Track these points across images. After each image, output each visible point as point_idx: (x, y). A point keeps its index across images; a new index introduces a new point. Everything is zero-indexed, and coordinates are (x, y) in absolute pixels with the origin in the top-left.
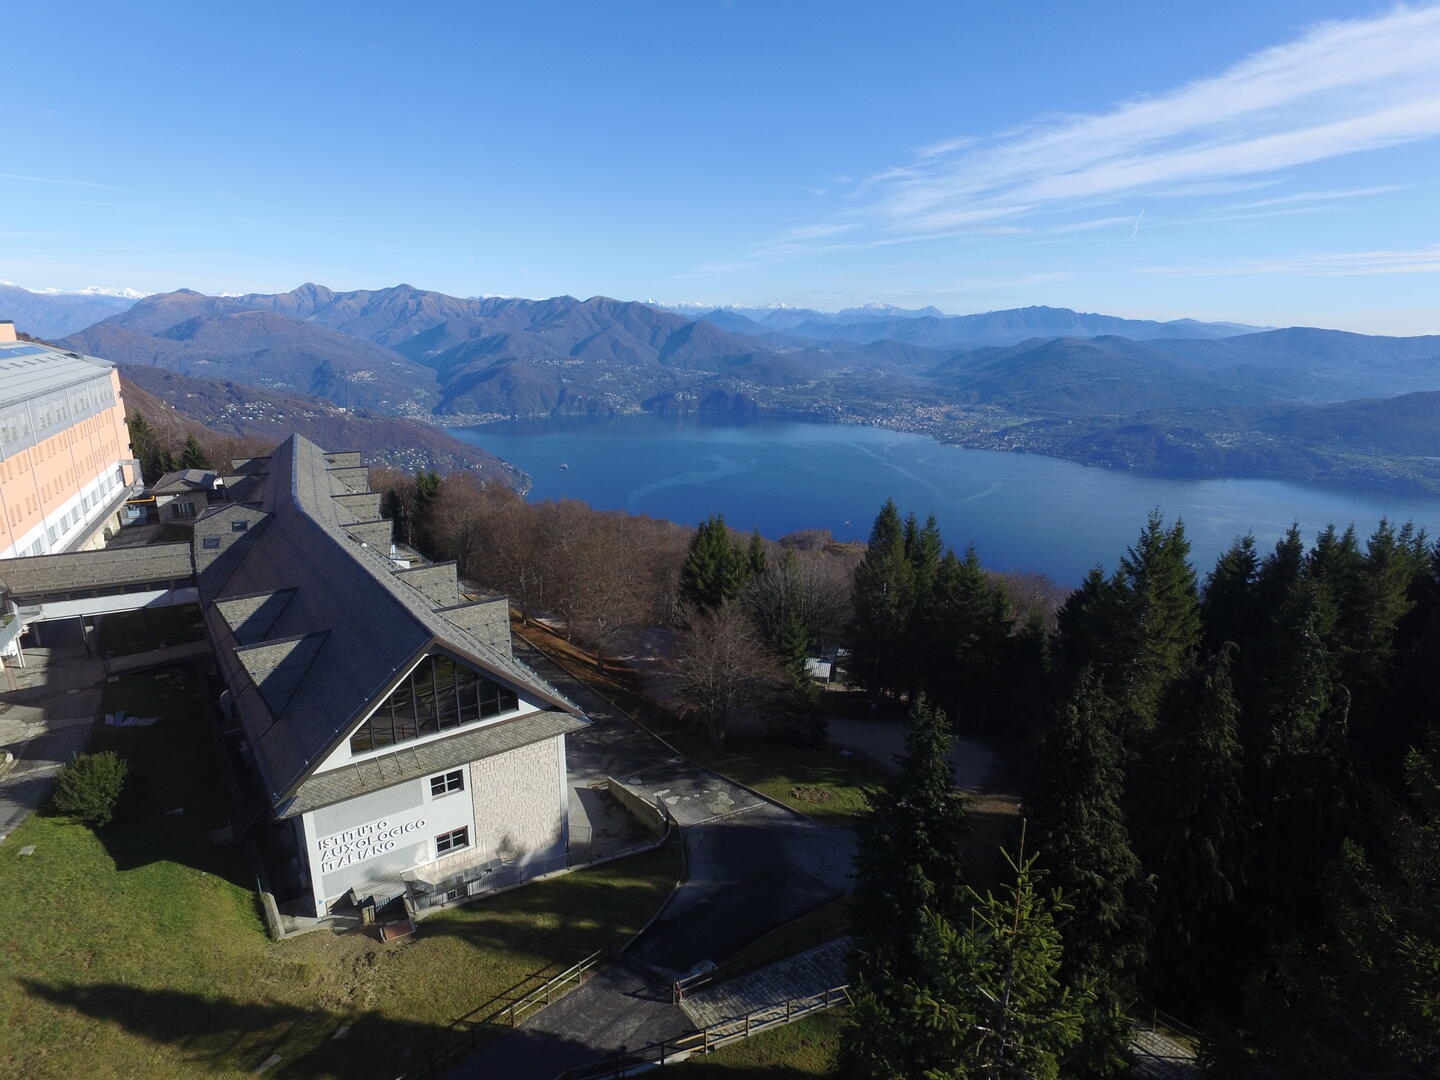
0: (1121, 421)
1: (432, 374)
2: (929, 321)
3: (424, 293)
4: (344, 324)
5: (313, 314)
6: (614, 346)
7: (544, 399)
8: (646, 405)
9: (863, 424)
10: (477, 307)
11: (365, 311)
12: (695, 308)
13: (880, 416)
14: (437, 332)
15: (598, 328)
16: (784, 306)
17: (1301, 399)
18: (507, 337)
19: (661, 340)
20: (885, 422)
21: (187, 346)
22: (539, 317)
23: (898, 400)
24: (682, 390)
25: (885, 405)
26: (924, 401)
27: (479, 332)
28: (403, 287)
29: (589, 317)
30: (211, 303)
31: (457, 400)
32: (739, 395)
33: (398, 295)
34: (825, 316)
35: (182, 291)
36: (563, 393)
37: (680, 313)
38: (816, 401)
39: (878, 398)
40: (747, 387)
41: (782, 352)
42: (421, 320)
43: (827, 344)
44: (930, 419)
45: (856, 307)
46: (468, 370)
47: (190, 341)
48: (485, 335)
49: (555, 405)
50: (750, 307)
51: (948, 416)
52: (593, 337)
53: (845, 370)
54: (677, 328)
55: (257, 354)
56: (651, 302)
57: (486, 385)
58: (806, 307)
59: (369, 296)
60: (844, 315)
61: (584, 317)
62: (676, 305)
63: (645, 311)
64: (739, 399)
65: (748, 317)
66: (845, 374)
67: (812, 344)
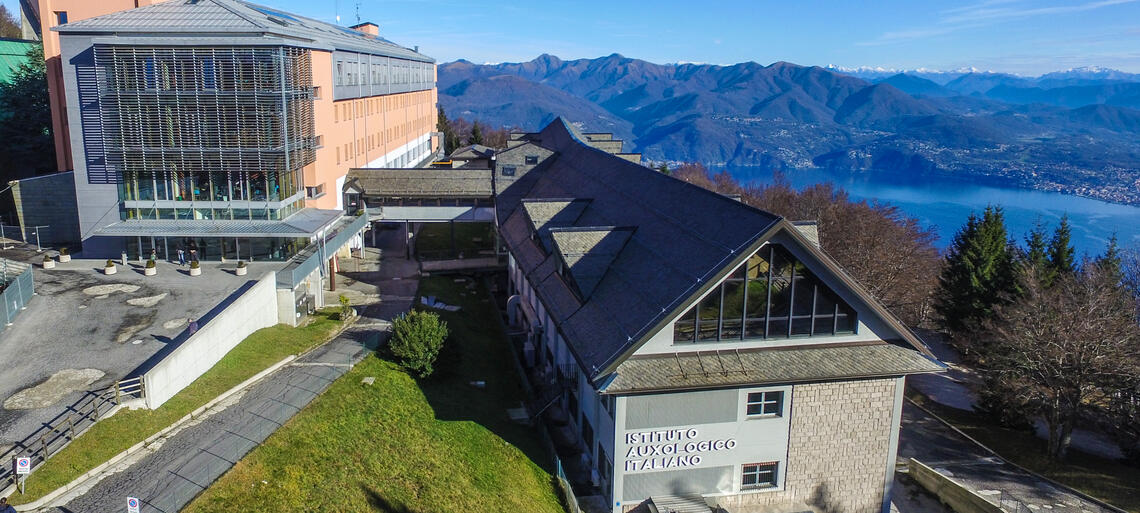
1: (629, 126)
3: (631, 61)
4: (567, 85)
5: (546, 77)
6: (792, 105)
7: (722, 152)
8: (816, 161)
9: (1063, 192)
10: (672, 72)
11: (584, 76)
12: (876, 73)
13: (1087, 185)
14: (638, 92)
15: (777, 90)
16: (974, 70)
18: (695, 96)
19: (839, 102)
20: (1092, 192)
21: (458, 100)
22: (725, 81)
23: (1112, 168)
24: (856, 148)
25: (1093, 174)
27: (672, 92)
28: (615, 56)
29: (770, 80)
30: (477, 69)
31: (648, 148)
32: (917, 156)
33: (610, 62)
34: (1021, 80)
35: (460, 61)
36: (739, 147)
38: (1005, 165)
39: (1085, 165)
40: (928, 149)
41: (969, 115)
42: (625, 83)
43: (1024, 109)
45: (1062, 71)
46: (660, 124)
47: (460, 97)
48: (677, 95)
49: (731, 157)
50: (936, 71)
52: (772, 99)
53: (1044, 135)
54: (856, 90)
55: (504, 107)
56: (831, 67)
57: (673, 137)
59: (588, 63)
60: (1046, 80)
61: (765, 80)
63: (825, 75)
64: (917, 161)
65: (932, 79)
66: (1044, 140)
67: (1005, 108)
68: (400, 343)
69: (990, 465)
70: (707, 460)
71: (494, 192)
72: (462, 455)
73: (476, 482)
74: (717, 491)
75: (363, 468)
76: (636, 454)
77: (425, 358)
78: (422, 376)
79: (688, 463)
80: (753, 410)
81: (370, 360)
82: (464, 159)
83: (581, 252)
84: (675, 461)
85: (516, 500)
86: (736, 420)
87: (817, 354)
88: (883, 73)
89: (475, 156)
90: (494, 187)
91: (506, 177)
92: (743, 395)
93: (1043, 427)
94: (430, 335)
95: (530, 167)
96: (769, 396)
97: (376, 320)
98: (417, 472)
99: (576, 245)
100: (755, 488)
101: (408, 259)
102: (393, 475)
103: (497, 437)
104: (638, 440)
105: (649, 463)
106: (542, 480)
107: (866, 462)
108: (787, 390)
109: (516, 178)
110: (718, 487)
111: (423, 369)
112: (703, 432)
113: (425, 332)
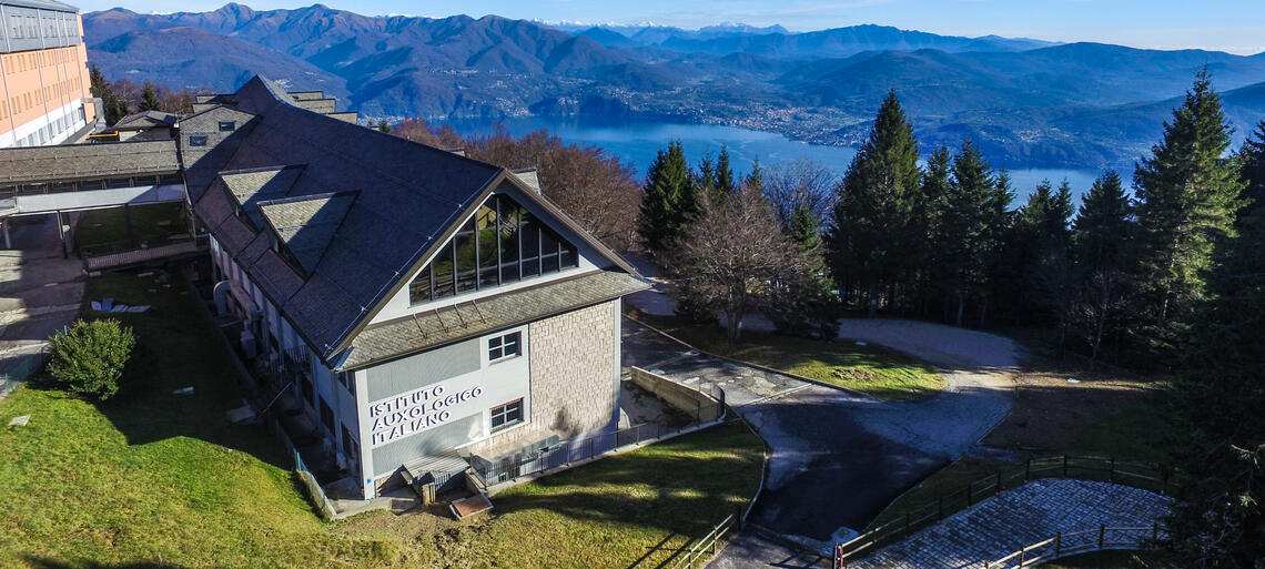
0: (941, 120)
1: (342, 82)
2: (776, 37)
3: (336, 12)
4: (263, 39)
5: (235, 30)
6: (505, 57)
7: (443, 105)
8: (533, 109)
9: (722, 124)
10: (383, 24)
11: (283, 28)
12: (575, 27)
13: (737, 117)
14: (347, 46)
15: (490, 42)
16: (652, 24)
17: (1090, 101)
18: (410, 50)
19: (546, 54)
20: (741, 123)
21: (119, 57)
22: (439, 33)
23: (752, 103)
24: (564, 96)
25: (740, 108)
26: (775, 104)
27: (385, 45)
28: (317, 6)
29: (483, 33)
30: (142, 20)
31: (365, 104)
32: (614, 100)
33: (312, 14)
34: (687, 33)
35: (116, 9)
36: (459, 99)
37: (562, 30)
38: (681, 105)
39: (735, 102)
40: (622, 93)
41: (652, 63)
42: (333, 36)
43: (689, 57)
44: (779, 120)
45: (714, 25)
46: (375, 79)
47: (122, 53)
48: (389, 48)
49: (452, 109)
50: (622, 25)
51: (795, 117)
52: (485, 51)
53: (705, 79)
54: (560, 42)
55: (184, 65)
56: (536, 20)
57: (390, 92)
58: (672, 25)
59: (286, 14)
60: (704, 32)
61: (478, 33)
62: (558, 23)
63: (532, 28)
64: (615, 103)
65: (621, 33)
66: (706, 82)
67: (677, 57)
68: (64, 364)
69: (690, 358)
70: (456, 412)
71: (181, 166)
72: (171, 479)
73: (194, 504)
74: (469, 440)
75: (22, 534)
76: (383, 425)
77: (105, 378)
78: (104, 398)
79: (437, 421)
80: (495, 355)
81: (18, 395)
82: (137, 129)
83: (298, 224)
84: (424, 422)
85: (249, 510)
86: (479, 368)
87: (546, 291)
88: (580, 26)
89: (151, 124)
90: (180, 160)
91: (195, 148)
92: (484, 342)
93: (723, 318)
94: (110, 347)
95: (226, 134)
96: (508, 339)
97: (23, 342)
98: (109, 515)
99: (292, 217)
100: (504, 427)
101: (66, 257)
102: (73, 529)
103: (216, 446)
104: (384, 409)
105: (398, 431)
106: (279, 480)
107: (597, 379)
108: (524, 329)
109: (208, 148)
110: (470, 436)
111: (104, 389)
112: (451, 386)
113: (102, 346)
